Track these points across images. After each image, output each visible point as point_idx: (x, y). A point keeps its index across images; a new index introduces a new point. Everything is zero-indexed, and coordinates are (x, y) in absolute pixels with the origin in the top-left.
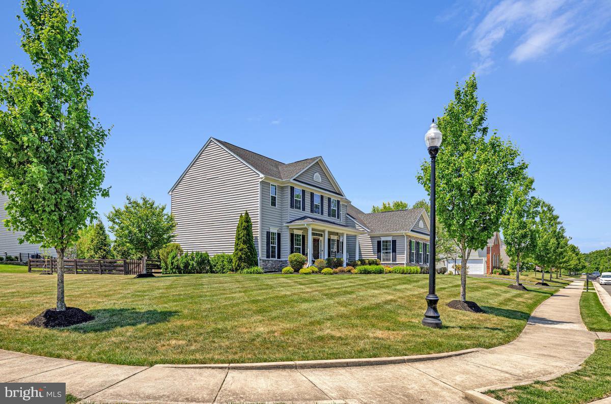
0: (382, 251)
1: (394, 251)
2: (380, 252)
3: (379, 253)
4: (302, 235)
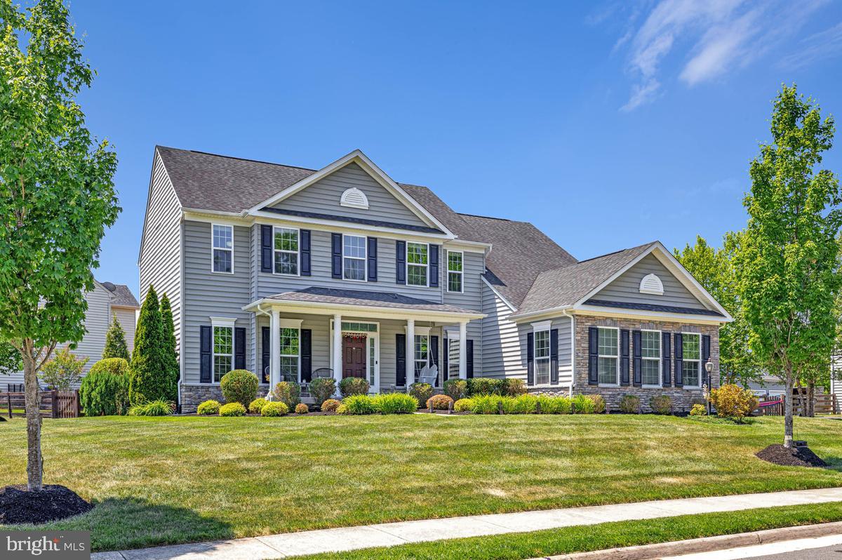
0: (535, 358)
1: (555, 357)
2: (532, 359)
3: (530, 363)
4: (302, 330)
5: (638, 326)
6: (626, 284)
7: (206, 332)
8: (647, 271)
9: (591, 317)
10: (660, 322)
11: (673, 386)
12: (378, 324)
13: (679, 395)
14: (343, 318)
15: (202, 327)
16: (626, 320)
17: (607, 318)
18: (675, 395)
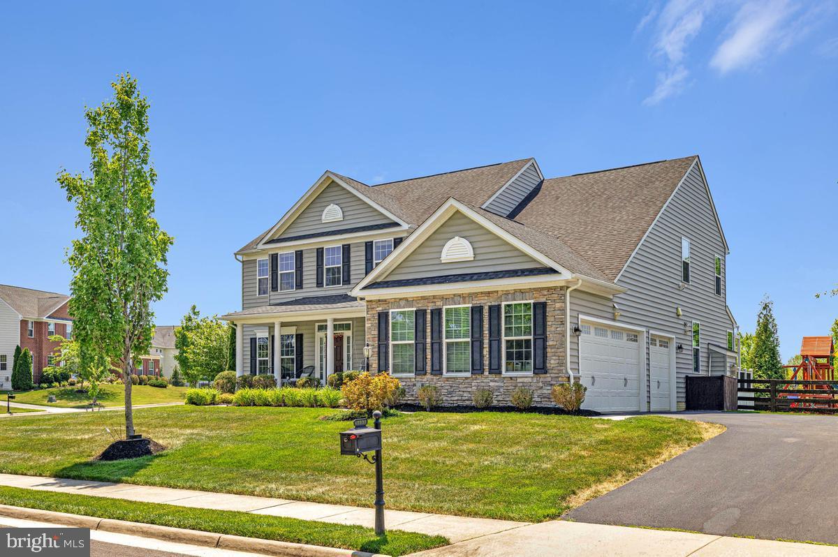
4: (297, 335)
5: (439, 304)
6: (425, 256)
7: (253, 341)
8: (449, 236)
9: (382, 301)
10: (470, 294)
11: (486, 373)
12: (351, 322)
13: (497, 384)
14: (335, 320)
15: (251, 339)
16: (423, 298)
17: (401, 299)
18: (491, 384)
